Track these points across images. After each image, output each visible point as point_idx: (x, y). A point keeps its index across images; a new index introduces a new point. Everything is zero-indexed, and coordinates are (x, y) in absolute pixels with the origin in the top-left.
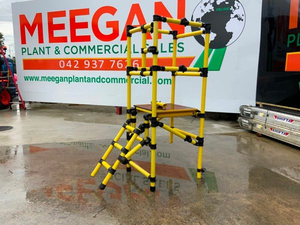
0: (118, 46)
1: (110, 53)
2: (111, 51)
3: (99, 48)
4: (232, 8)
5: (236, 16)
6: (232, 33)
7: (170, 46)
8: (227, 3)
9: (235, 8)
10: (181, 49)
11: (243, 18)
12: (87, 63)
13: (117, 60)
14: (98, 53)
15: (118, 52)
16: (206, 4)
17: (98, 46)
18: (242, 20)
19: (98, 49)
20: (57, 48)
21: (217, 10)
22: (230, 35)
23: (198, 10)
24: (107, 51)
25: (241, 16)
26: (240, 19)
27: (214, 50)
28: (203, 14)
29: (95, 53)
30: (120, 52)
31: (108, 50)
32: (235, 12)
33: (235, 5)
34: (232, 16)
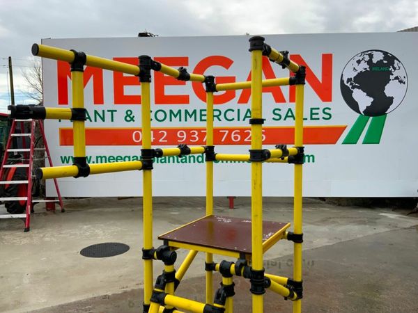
0: (233, 111)
1: (220, 120)
2: (222, 117)
3: (203, 113)
4: (391, 68)
5: (397, 78)
6: (392, 98)
7: (311, 111)
8: (385, 62)
9: (395, 69)
10: (328, 116)
11: (405, 80)
12: (182, 134)
13: (231, 130)
14: (201, 120)
15: (233, 119)
16: (359, 62)
17: (201, 111)
18: (404, 83)
19: (201, 115)
20: (129, 113)
21: (374, 69)
22: (390, 100)
23: (350, 68)
24: (215, 118)
25: (403, 78)
26: (401, 82)
27: (371, 118)
28: (356, 73)
29: (195, 120)
30: (236, 118)
31: (217, 116)
32: (396, 74)
33: (395, 65)
34: (392, 77)
